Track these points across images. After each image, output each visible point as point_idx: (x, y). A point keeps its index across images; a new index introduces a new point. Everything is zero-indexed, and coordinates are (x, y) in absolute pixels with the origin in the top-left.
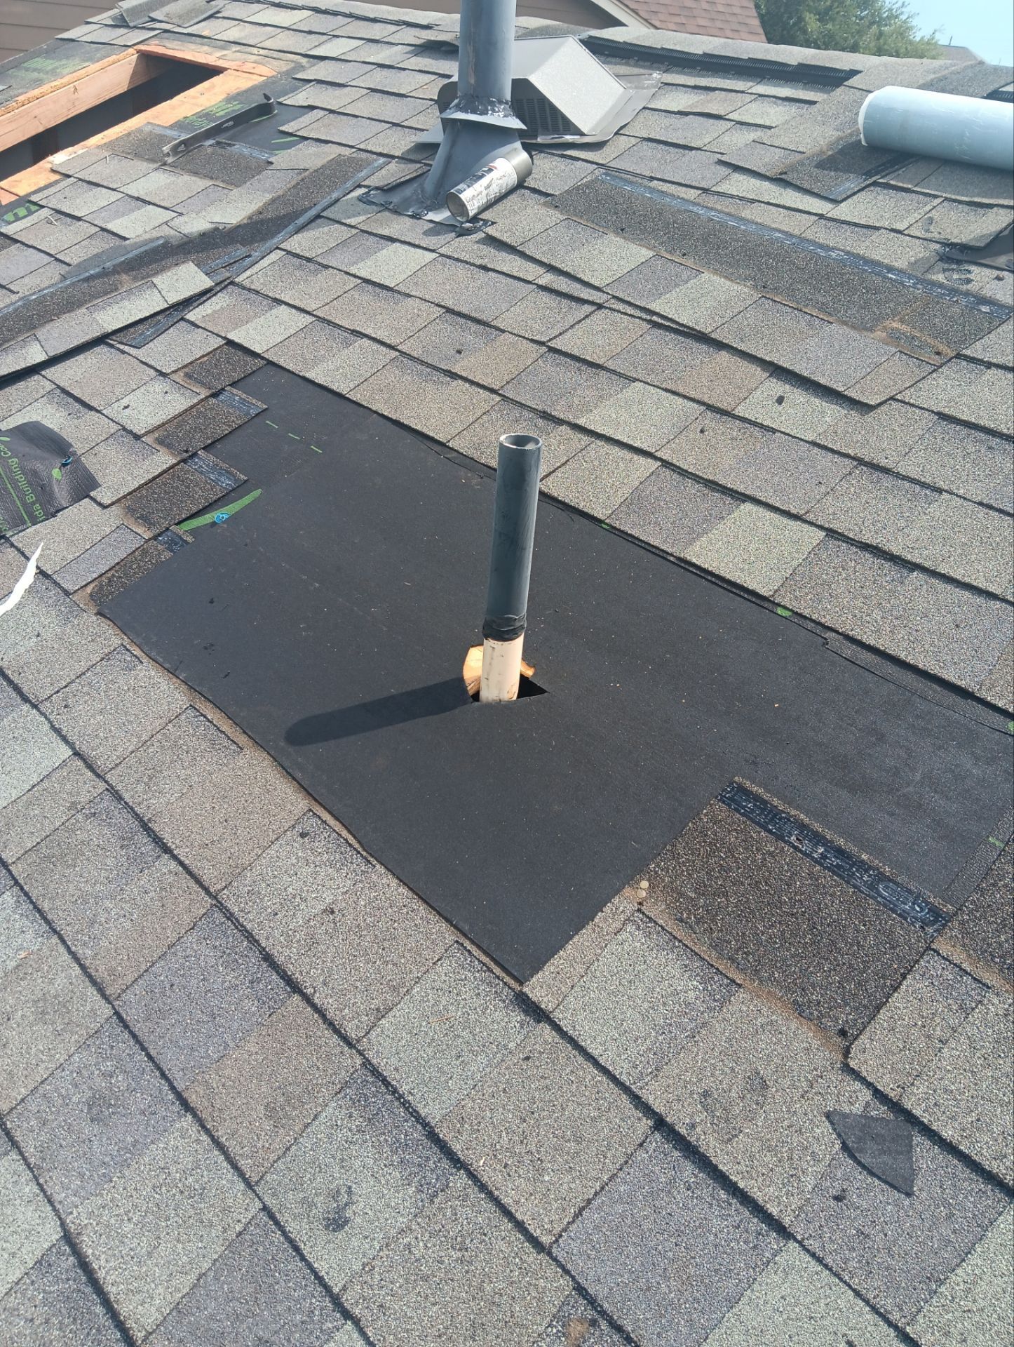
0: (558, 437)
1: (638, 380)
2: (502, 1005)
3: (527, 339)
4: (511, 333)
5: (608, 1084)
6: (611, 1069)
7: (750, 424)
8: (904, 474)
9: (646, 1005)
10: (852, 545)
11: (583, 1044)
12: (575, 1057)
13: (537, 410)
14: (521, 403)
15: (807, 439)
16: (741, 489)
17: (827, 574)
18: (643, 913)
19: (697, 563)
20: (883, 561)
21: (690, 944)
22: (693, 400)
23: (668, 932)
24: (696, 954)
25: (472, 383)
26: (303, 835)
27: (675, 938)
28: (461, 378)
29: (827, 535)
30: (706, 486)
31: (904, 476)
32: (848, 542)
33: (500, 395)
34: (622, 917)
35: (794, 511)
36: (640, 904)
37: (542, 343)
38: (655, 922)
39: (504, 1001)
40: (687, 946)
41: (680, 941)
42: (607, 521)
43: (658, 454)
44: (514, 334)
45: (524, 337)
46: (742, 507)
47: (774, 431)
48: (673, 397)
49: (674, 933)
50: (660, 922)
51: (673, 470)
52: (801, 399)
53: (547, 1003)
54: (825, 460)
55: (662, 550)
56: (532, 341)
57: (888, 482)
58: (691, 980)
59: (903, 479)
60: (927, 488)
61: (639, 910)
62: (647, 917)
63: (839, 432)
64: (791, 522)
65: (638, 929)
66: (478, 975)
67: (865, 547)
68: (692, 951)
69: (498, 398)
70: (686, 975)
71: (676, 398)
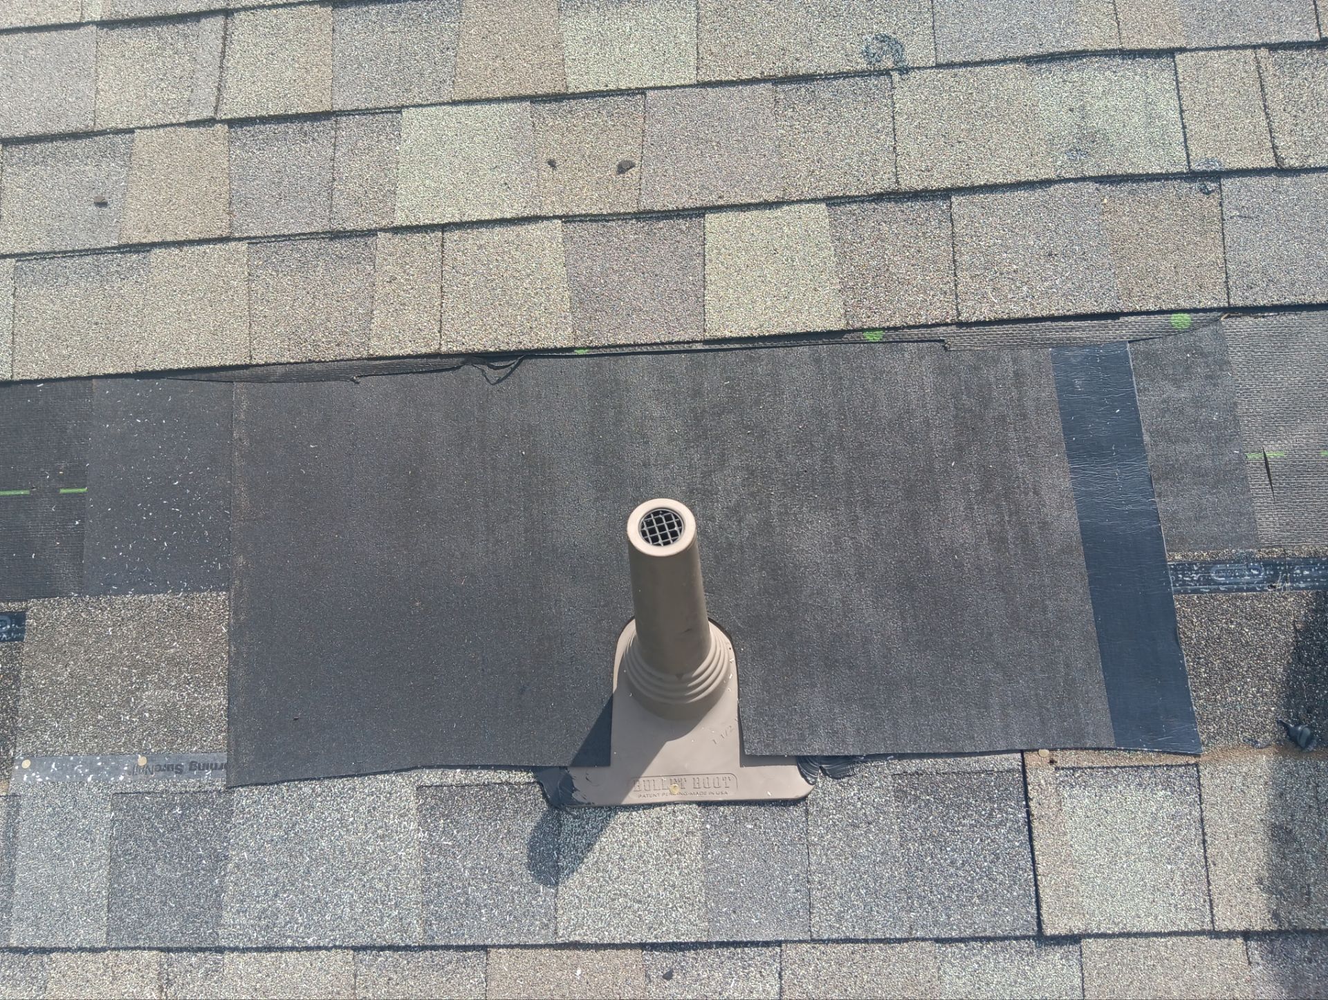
0: (390, 259)
1: (403, 107)
2: (1034, 958)
3: (180, 125)
4: (145, 128)
5: (1181, 940)
6: (1175, 929)
7: (604, 97)
8: (833, 71)
9: (1145, 849)
10: (863, 202)
11: (1135, 929)
12: (1135, 944)
13: (317, 233)
14: (284, 236)
15: (687, 82)
16: (685, 202)
17: (872, 258)
18: (1063, 769)
19: (734, 335)
20: (909, 203)
21: (1127, 763)
22: (505, 100)
23: (1099, 768)
24: (1138, 767)
25: (179, 244)
26: (668, 976)
27: (1108, 768)
28: (154, 245)
29: (827, 205)
30: (638, 219)
31: (834, 74)
32: (856, 202)
33: (240, 239)
34: (1051, 789)
35: (772, 198)
36: (1052, 762)
37: (211, 122)
38: (1080, 768)
39: (1032, 953)
40: (1125, 767)
41: (1115, 767)
42: (579, 344)
43: (547, 210)
44: (152, 127)
45: (172, 125)
46: (707, 225)
47: (642, 91)
48: (472, 108)
49: (1105, 764)
50: (1085, 764)
51: (581, 221)
52: (628, 24)
53: (1077, 926)
54: (733, 100)
55: (678, 343)
56: (189, 124)
57: (824, 91)
58: (1156, 794)
59: (835, 78)
60: (870, 75)
61: (1057, 769)
62: (1069, 769)
63: (714, 50)
64: (778, 213)
65: (1072, 787)
66: (985, 952)
67: (879, 198)
68: (1132, 767)
69: (243, 246)
70: (1148, 791)
71: (479, 107)
